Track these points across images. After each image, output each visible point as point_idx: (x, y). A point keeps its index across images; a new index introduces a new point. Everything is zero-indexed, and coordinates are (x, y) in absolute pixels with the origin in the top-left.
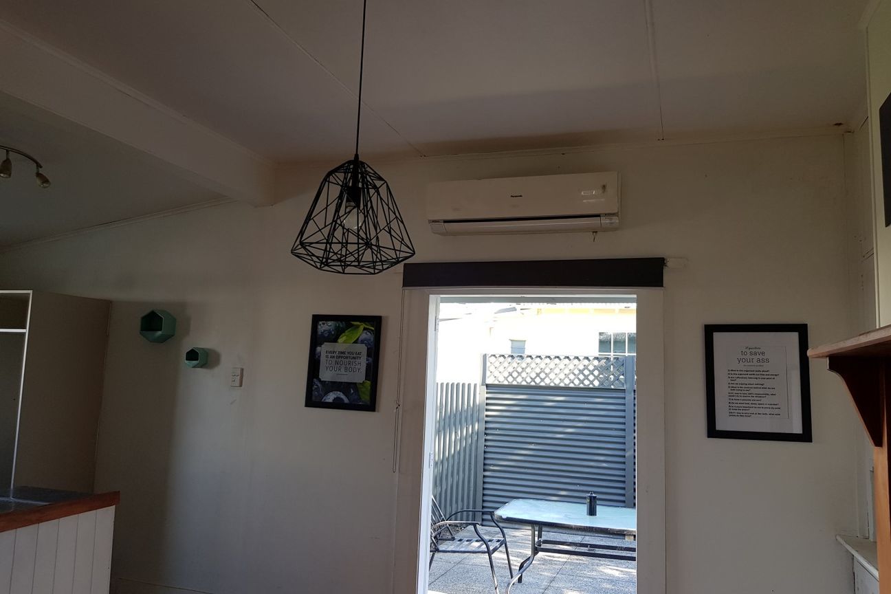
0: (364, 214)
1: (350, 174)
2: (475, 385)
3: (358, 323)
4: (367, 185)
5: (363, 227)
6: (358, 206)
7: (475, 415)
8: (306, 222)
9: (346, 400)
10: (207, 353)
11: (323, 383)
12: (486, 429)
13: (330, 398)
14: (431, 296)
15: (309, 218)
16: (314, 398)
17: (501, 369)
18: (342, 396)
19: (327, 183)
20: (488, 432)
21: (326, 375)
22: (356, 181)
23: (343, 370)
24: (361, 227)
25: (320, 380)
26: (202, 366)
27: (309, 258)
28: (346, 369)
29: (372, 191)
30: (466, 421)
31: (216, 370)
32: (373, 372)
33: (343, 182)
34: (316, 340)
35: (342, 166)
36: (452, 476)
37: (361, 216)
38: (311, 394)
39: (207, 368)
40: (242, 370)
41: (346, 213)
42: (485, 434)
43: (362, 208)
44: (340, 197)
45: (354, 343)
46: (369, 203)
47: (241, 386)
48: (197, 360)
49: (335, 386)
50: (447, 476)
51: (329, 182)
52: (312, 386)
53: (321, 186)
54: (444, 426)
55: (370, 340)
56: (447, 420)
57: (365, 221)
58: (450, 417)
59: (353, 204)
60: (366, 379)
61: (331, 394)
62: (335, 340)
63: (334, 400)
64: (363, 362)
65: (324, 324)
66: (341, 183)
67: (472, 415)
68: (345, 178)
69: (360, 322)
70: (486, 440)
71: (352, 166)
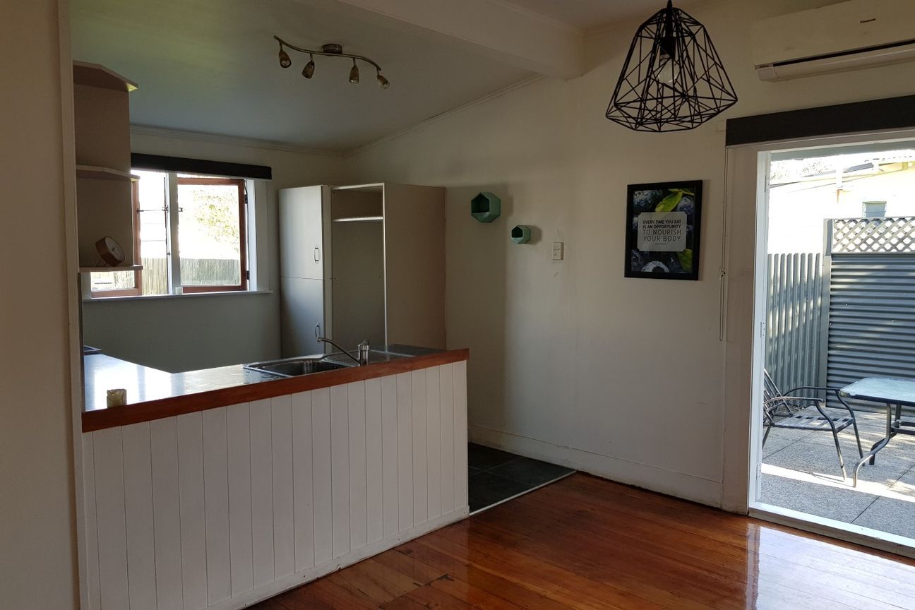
0: (679, 64)
1: (663, 24)
2: (818, 255)
3: (676, 190)
4: (682, 33)
5: (679, 80)
6: (672, 57)
7: (818, 289)
8: (619, 84)
9: (666, 270)
10: (529, 229)
11: (642, 253)
12: (831, 304)
13: (650, 267)
14: (759, 153)
15: (622, 78)
16: (633, 269)
17: (852, 236)
18: (662, 266)
19: (639, 38)
20: (833, 307)
21: (644, 245)
22: (669, 31)
23: (661, 239)
24: (676, 80)
25: (638, 250)
26: (527, 242)
27: (625, 120)
28: (665, 238)
29: (687, 39)
30: (806, 295)
31: (539, 244)
32: (694, 239)
33: (656, 34)
34: (633, 210)
35: (655, 17)
36: (790, 354)
37: (677, 68)
38: (630, 265)
39: (530, 243)
40: (562, 244)
41: (660, 67)
42: (831, 309)
43: (677, 58)
44: (654, 51)
45: (672, 211)
46: (685, 53)
47: (562, 259)
48: (521, 236)
49: (653, 256)
50: (783, 354)
51: (641, 37)
52: (631, 256)
53: (633, 43)
54: (780, 300)
55: (690, 206)
56: (783, 295)
57: (680, 73)
58: (786, 291)
59: (667, 56)
60: (687, 248)
61: (651, 263)
62: (652, 210)
63: (653, 270)
64: (683, 229)
65: (639, 193)
66: (654, 36)
67: (814, 289)
68: (658, 30)
69: (678, 188)
70: (831, 316)
71: (665, 15)
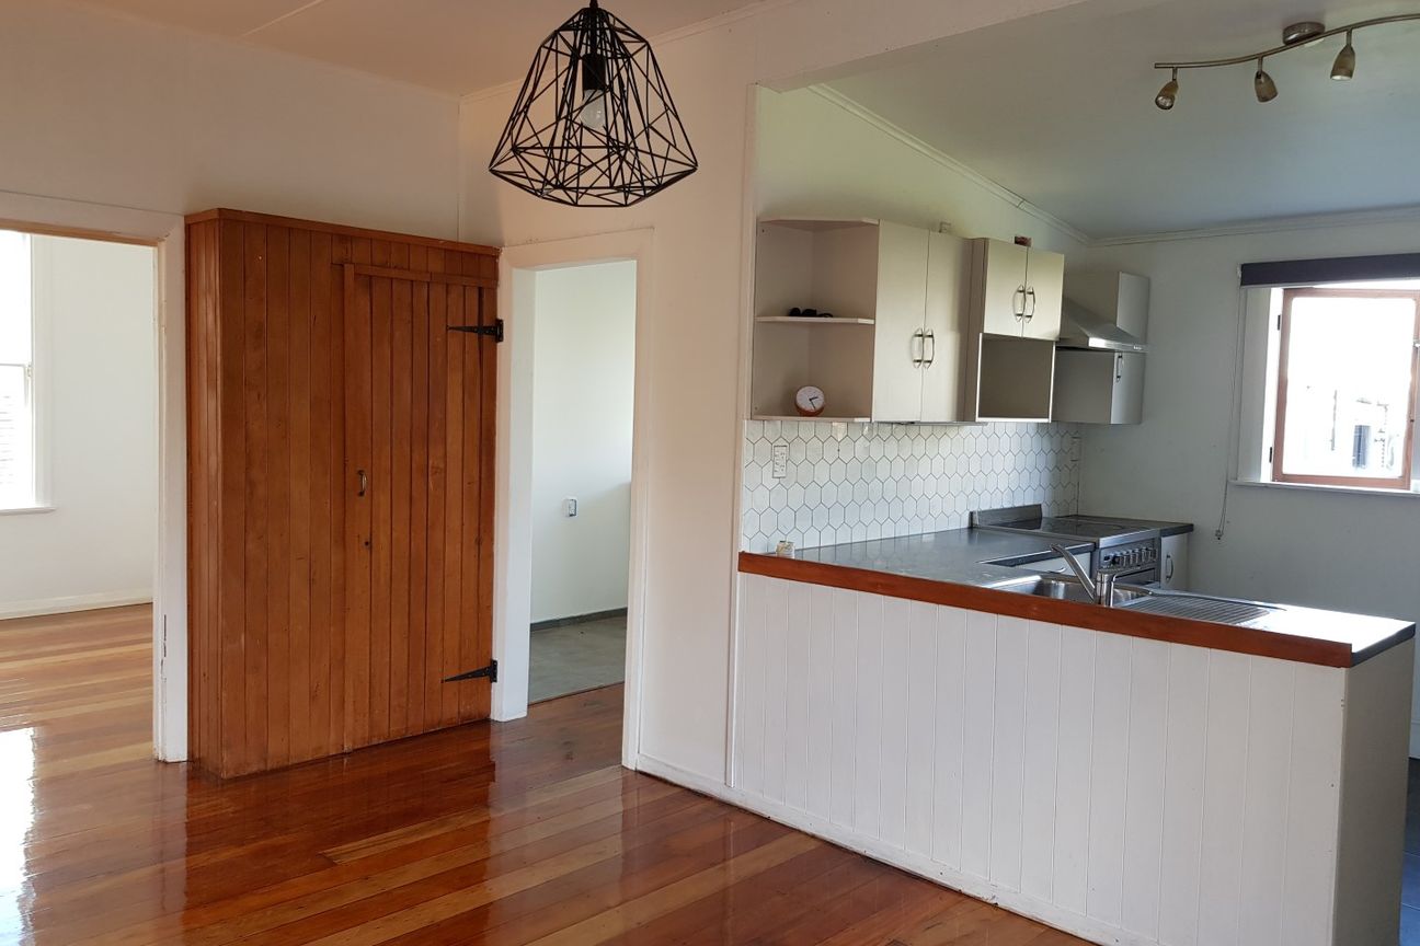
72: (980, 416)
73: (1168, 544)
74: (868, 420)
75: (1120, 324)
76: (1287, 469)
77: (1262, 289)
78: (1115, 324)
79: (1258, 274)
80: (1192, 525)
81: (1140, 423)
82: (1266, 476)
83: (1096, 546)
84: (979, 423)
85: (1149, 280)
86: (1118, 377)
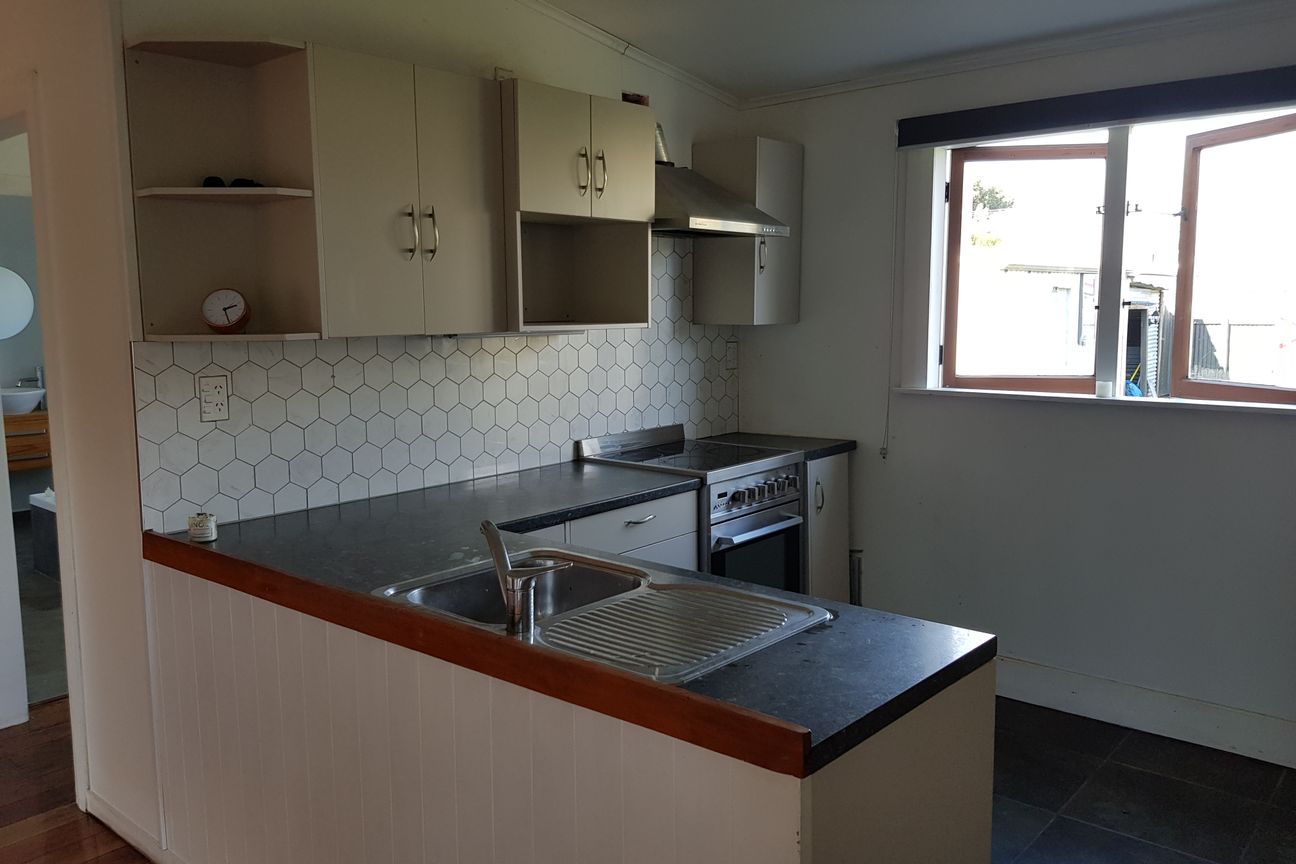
72: (526, 323)
73: (816, 469)
74: (316, 336)
75: (761, 204)
76: (962, 369)
77: (922, 149)
78: (755, 205)
79: (920, 132)
80: (855, 442)
81: (798, 321)
82: (934, 380)
83: (703, 482)
84: (525, 332)
85: (803, 149)
86: (761, 267)
